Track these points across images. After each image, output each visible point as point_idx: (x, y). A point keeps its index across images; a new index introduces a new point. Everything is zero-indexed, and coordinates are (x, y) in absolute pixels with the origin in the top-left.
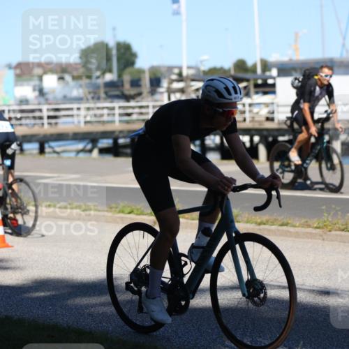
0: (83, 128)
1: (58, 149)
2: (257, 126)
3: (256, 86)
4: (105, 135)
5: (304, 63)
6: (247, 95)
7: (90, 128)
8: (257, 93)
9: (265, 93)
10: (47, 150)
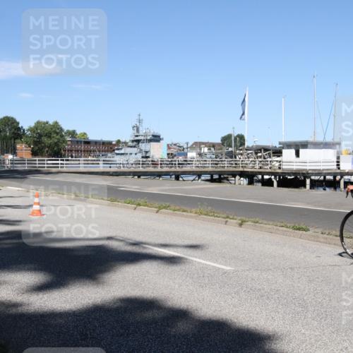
0: (194, 169)
1: (185, 179)
2: (273, 171)
3: (273, 153)
4: (206, 173)
5: (295, 143)
6: (270, 157)
7: (198, 169)
8: (274, 156)
9: (279, 156)
10: (181, 179)
